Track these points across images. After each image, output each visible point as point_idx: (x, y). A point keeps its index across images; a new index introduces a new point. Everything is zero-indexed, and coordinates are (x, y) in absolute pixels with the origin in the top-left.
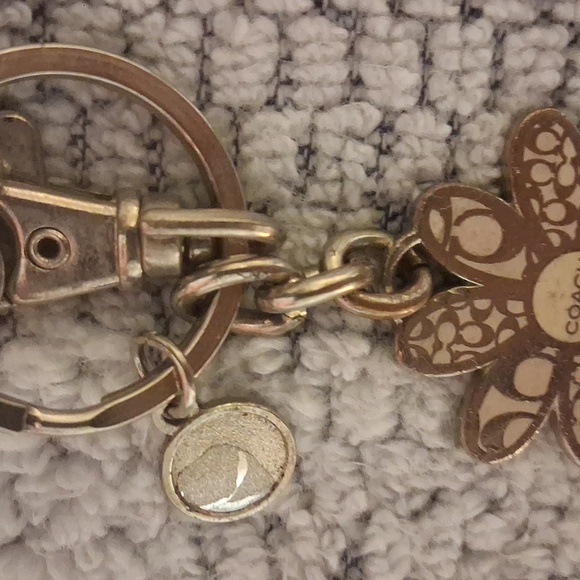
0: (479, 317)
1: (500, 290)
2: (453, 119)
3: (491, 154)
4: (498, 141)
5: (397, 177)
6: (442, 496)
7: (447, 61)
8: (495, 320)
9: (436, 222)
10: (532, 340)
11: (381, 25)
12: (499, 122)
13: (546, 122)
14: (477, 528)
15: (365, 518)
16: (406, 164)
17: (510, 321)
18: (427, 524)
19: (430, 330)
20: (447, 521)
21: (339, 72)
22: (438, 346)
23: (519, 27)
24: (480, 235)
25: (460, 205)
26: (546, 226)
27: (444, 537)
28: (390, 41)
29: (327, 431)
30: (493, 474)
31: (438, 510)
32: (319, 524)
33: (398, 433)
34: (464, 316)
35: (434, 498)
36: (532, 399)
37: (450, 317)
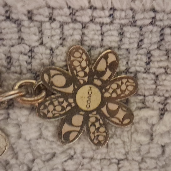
3: (63, 58)
4: (65, 55)
8: (65, 104)
9: (46, 77)
11: (26, 23)
12: (64, 49)
15: (33, 161)
16: (38, 61)
18: (51, 163)
19: (46, 107)
20: (57, 162)
21: (16, 36)
23: (67, 23)
26: (78, 78)
28: (29, 27)
30: (70, 148)
31: (55, 159)
32: (18, 162)
33: (41, 136)
34: (56, 103)
35: (54, 155)
37: (52, 103)
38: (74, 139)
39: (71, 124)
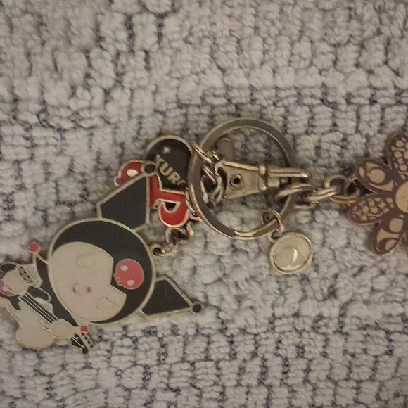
0: (377, 204)
1: (384, 194)
2: (367, 137)
3: (381, 148)
4: (383, 144)
5: (348, 157)
6: (364, 269)
7: (365, 117)
8: (382, 205)
9: (362, 172)
10: (395, 212)
11: (343, 107)
12: (383, 137)
13: (399, 137)
14: (376, 280)
15: (336, 276)
16: (351, 152)
17: (388, 205)
18: (358, 278)
19: (360, 208)
20: (366, 277)
21: (329, 122)
22: (363, 214)
23: (390, 106)
24: (377, 176)
25: (370, 165)
26: (400, 173)
27: (364, 283)
28: (346, 112)
29: (323, 244)
30: (383, 260)
31: (362, 274)
32: (320, 277)
33: (348, 244)
34: (372, 203)
35: (361, 269)
36: (396, 233)
37: (367, 204)
38: (391, 249)
39: (388, 230)
